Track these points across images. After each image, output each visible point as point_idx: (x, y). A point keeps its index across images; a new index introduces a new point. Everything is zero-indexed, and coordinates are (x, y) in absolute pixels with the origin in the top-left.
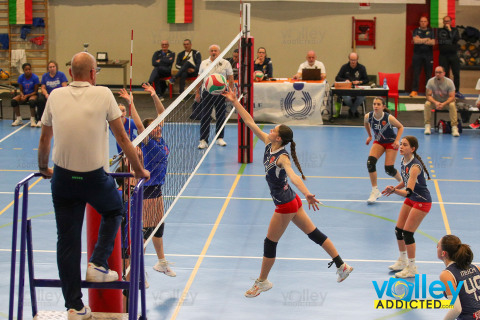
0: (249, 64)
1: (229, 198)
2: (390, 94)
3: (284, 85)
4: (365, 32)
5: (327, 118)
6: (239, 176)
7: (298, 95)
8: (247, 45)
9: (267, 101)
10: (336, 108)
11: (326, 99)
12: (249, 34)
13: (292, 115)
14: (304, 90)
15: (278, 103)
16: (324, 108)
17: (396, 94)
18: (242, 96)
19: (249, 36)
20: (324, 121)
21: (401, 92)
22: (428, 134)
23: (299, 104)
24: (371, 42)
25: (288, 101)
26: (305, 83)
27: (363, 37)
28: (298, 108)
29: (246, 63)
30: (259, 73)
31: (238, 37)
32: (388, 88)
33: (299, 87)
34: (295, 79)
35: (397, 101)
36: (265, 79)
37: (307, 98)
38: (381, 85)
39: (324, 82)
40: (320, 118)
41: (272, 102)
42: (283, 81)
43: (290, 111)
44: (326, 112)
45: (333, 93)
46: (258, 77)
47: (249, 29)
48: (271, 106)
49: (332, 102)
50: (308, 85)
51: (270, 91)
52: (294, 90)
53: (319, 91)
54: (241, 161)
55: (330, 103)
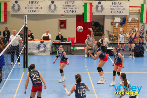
0: (27, 35)
1: (21, 80)
2: (72, 44)
3: (37, 42)
4: (63, 24)
5: (51, 52)
6: (24, 72)
7: (42, 45)
8: (26, 29)
9: (32, 47)
10: (54, 49)
11: (51, 46)
12: (26, 25)
13: (40, 52)
14: (44, 43)
15: (35, 48)
16: (50, 49)
17: (74, 44)
18: (25, 46)
19: (26, 26)
20: (50, 53)
21: (75, 43)
22: (86, 58)
23: (42, 48)
24: (65, 27)
25: (39, 47)
26: (44, 41)
27: (62, 25)
28: (42, 49)
29: (26, 35)
30: (29, 38)
31: (23, 26)
32: (71, 42)
33: (42, 42)
34: (41, 40)
35: (74, 46)
36: (31, 40)
37: (45, 46)
38: (69, 41)
39: (50, 41)
40: (49, 52)
41: (33, 47)
42: (37, 41)
43: (39, 50)
44: (51, 50)
45: (53, 44)
46: (29, 39)
47: (26, 24)
48: (33, 49)
49: (53, 47)
50: (45, 42)
51: (33, 44)
52: (40, 43)
53: (49, 44)
54: (24, 67)
55: (52, 47)
